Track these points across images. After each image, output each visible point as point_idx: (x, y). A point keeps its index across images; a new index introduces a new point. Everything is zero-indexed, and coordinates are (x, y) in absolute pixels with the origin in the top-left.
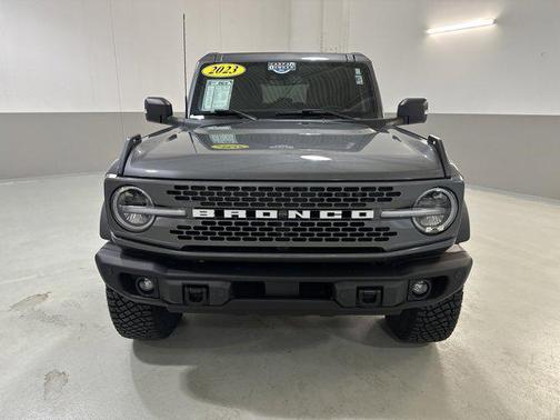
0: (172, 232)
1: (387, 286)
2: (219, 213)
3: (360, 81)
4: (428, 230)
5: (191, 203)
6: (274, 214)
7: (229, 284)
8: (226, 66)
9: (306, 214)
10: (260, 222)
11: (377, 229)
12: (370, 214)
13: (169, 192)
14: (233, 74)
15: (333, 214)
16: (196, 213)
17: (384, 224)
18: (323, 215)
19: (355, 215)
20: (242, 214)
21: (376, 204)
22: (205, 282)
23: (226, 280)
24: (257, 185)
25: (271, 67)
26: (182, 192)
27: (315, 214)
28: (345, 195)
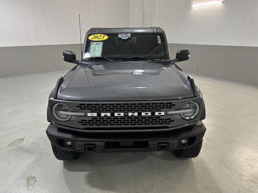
0: (79, 122)
1: (170, 142)
2: (99, 114)
3: (160, 42)
4: (187, 118)
5: (87, 110)
6: (122, 114)
7: (104, 143)
8: (99, 35)
9: (136, 114)
10: (117, 118)
11: (166, 119)
12: (163, 113)
13: (77, 106)
14: (103, 40)
15: (147, 114)
16: (89, 114)
17: (169, 117)
18: (143, 114)
19: (157, 114)
20: (109, 114)
21: (165, 109)
22: (94, 143)
23: (103, 141)
24: (115, 103)
25: (120, 36)
26: (83, 106)
27: (140, 114)
28: (152, 106)
